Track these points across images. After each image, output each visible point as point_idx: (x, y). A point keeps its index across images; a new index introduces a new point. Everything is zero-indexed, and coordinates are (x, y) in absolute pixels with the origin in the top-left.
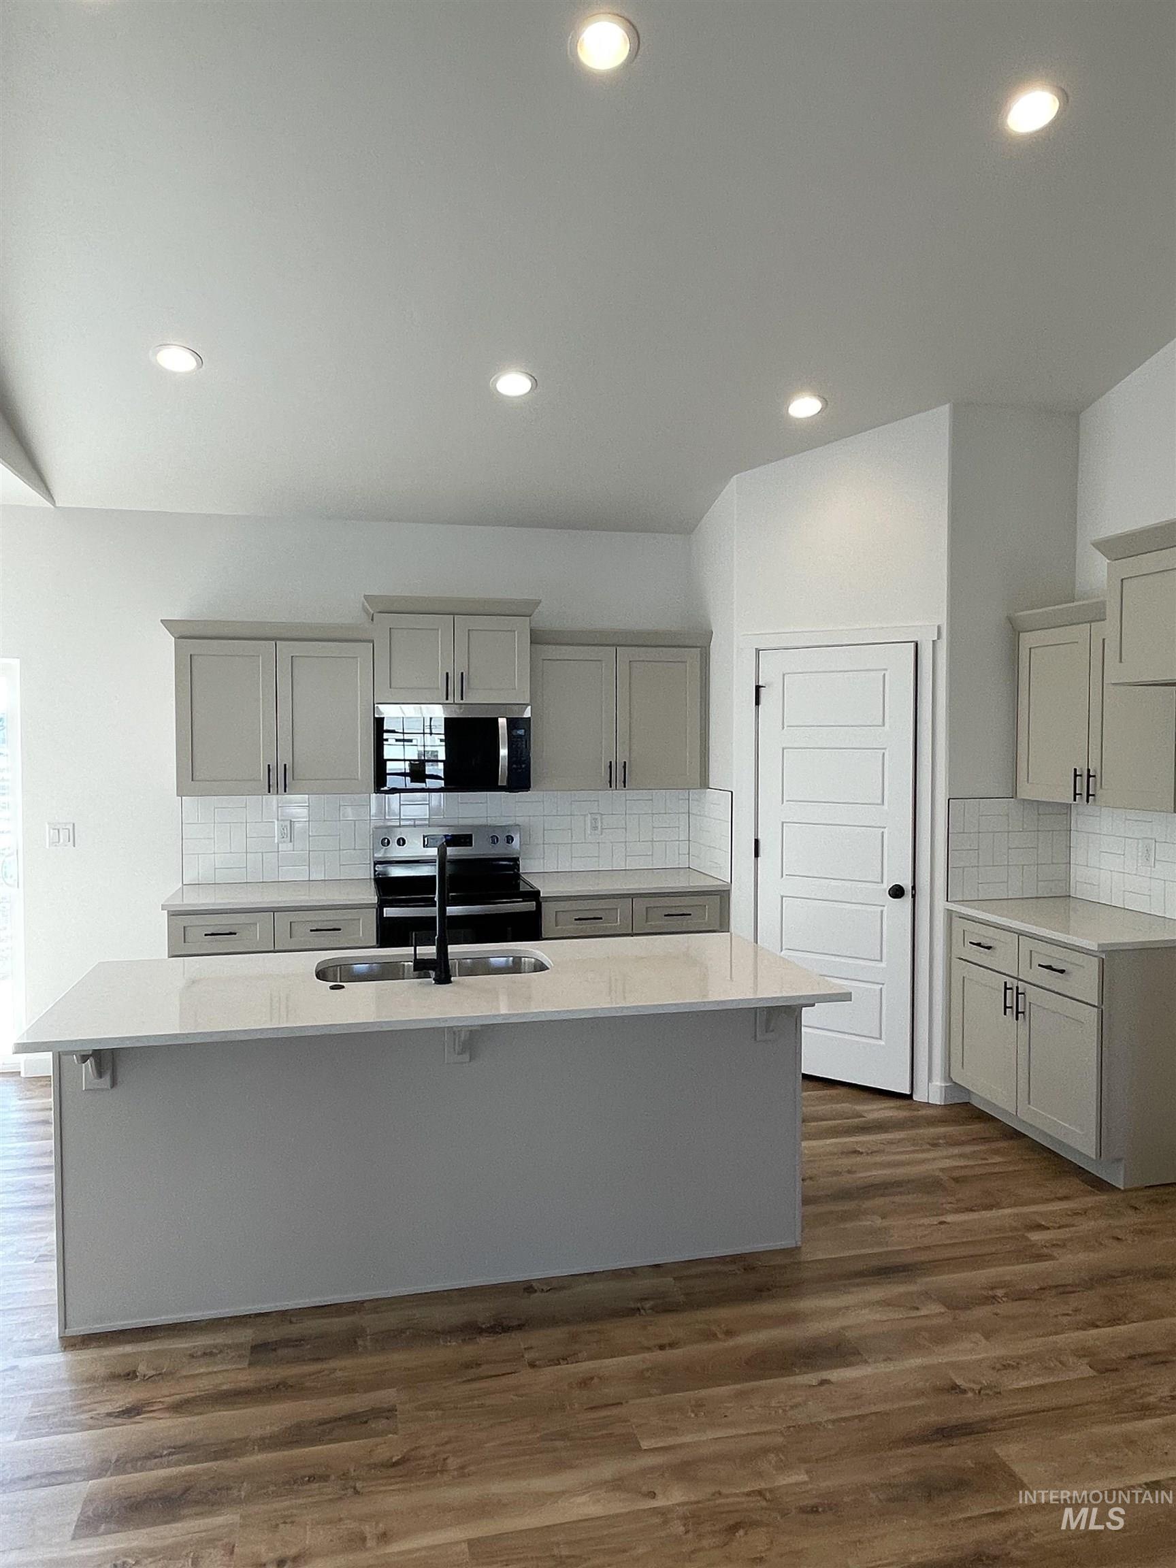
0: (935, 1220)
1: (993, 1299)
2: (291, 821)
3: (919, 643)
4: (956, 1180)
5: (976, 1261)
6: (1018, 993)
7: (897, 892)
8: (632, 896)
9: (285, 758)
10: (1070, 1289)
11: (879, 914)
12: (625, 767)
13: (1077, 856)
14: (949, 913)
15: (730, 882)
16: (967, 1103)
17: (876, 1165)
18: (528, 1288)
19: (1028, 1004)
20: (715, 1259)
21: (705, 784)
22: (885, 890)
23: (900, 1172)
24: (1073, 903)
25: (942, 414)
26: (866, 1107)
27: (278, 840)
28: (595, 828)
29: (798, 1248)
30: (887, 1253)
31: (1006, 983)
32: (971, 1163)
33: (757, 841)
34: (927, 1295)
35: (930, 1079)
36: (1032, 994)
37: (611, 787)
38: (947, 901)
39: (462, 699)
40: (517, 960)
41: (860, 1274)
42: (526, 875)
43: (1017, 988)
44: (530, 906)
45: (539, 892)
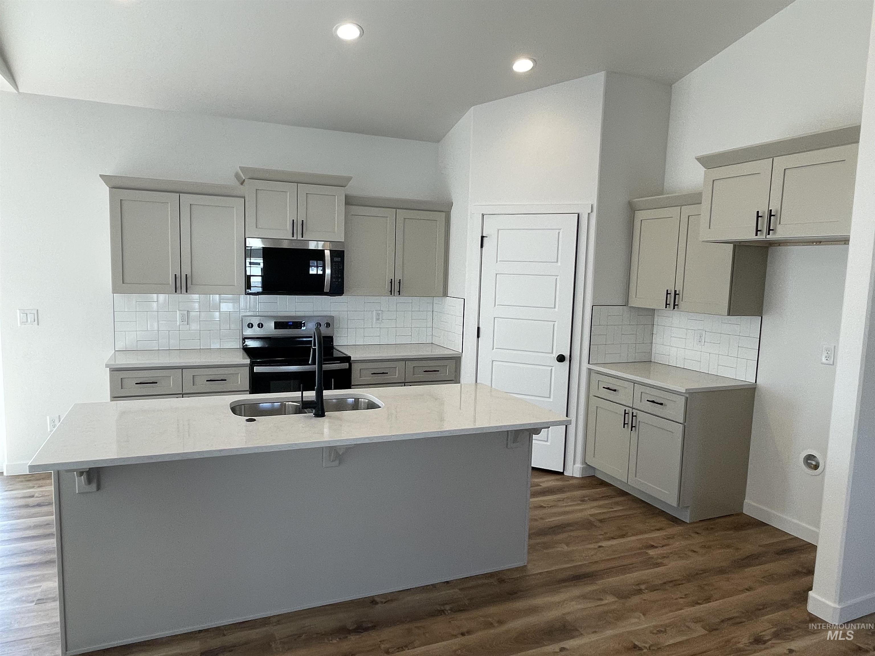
0: (596, 546)
1: (640, 592)
2: (188, 311)
3: (580, 214)
4: (601, 521)
5: (624, 569)
6: (633, 416)
7: (561, 359)
8: (405, 360)
9: (186, 270)
10: (679, 582)
11: (550, 372)
12: (400, 283)
13: (657, 339)
14: (590, 370)
15: (461, 352)
16: (594, 476)
17: (555, 514)
18: (373, 601)
19: (638, 422)
20: (481, 576)
21: (445, 294)
22: (554, 358)
23: (571, 517)
24: (652, 364)
25: (601, 77)
26: (541, 480)
27: (179, 323)
28: (378, 319)
29: (525, 566)
30: (575, 567)
31: (625, 410)
32: (605, 510)
33: (479, 328)
34: (604, 591)
35: (574, 463)
36: (641, 416)
37: (391, 294)
38: (589, 363)
39: (302, 237)
40: (357, 400)
41: (564, 581)
42: (339, 347)
43: (633, 413)
44: (346, 365)
45: (350, 357)
